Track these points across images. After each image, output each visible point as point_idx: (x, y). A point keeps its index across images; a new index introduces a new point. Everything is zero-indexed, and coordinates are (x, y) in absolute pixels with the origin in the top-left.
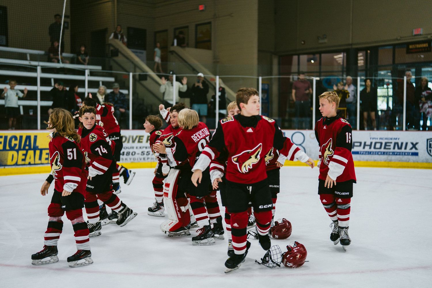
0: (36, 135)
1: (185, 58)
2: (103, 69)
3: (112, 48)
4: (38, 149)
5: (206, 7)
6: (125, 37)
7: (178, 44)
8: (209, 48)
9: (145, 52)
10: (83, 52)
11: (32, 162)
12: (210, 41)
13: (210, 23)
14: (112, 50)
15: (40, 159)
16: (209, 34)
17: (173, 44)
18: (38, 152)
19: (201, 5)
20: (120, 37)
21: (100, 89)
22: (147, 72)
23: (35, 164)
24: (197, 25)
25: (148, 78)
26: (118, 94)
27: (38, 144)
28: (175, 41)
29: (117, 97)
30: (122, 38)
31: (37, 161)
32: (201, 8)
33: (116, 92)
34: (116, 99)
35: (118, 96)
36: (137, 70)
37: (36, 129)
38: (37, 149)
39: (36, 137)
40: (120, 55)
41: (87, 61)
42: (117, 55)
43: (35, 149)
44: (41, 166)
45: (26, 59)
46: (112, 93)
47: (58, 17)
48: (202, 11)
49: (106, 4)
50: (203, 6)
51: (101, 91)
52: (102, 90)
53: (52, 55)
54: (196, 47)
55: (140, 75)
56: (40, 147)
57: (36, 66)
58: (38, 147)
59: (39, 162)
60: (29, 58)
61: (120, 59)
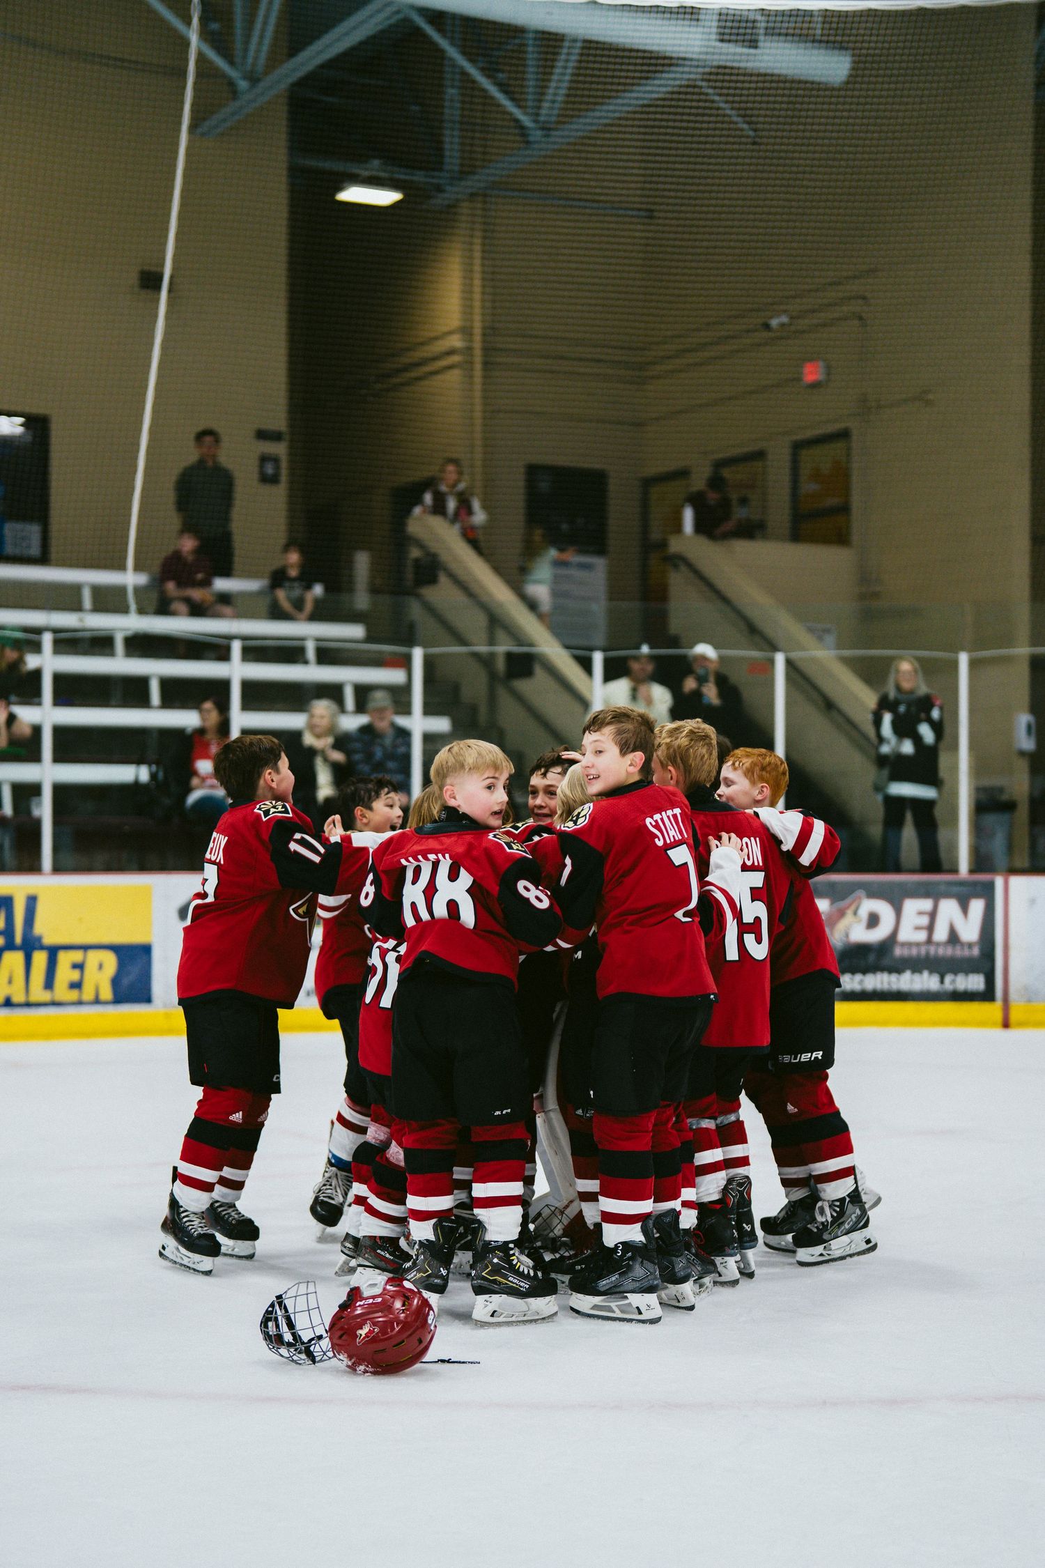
0: (32, 892)
1: (720, 584)
2: (369, 639)
3: (415, 553)
4: (42, 948)
5: (829, 368)
6: (476, 505)
7: (700, 527)
8: (841, 538)
9: (600, 563)
10: (293, 573)
11: (19, 997)
12: (845, 509)
13: (844, 435)
14: (417, 560)
15: (49, 984)
16: (840, 478)
17: (678, 528)
18: (40, 959)
19: (810, 360)
20: (452, 505)
21: (312, 716)
22: (531, 645)
23: (28, 1005)
24: (798, 447)
25: (538, 671)
26: (390, 733)
27: (39, 928)
28: (688, 516)
29: (383, 746)
30: (465, 506)
31: (38, 993)
32: (813, 372)
33: (382, 725)
34: (379, 753)
35: (388, 741)
36: (501, 635)
37: (33, 867)
38: (37, 944)
39: (32, 901)
40: (443, 579)
41: (309, 606)
42: (432, 580)
43: (30, 945)
44: (52, 1011)
45: (77, 607)
46: (366, 730)
47: (208, 439)
48: (815, 385)
49: (439, 377)
50: (821, 364)
51: (316, 721)
52: (322, 717)
53: (171, 586)
54: (796, 536)
55: (509, 656)
56: (48, 940)
57: (38, 631)
58: (39, 939)
59: (46, 996)
60: (87, 602)
61: (442, 594)
